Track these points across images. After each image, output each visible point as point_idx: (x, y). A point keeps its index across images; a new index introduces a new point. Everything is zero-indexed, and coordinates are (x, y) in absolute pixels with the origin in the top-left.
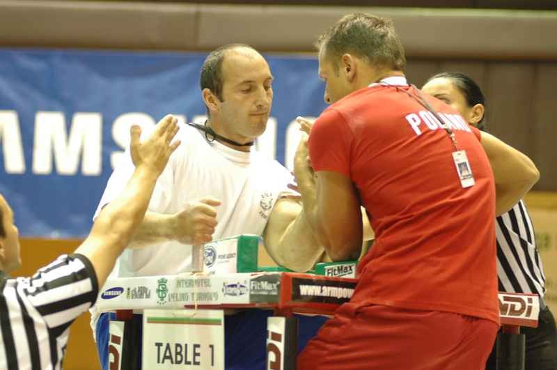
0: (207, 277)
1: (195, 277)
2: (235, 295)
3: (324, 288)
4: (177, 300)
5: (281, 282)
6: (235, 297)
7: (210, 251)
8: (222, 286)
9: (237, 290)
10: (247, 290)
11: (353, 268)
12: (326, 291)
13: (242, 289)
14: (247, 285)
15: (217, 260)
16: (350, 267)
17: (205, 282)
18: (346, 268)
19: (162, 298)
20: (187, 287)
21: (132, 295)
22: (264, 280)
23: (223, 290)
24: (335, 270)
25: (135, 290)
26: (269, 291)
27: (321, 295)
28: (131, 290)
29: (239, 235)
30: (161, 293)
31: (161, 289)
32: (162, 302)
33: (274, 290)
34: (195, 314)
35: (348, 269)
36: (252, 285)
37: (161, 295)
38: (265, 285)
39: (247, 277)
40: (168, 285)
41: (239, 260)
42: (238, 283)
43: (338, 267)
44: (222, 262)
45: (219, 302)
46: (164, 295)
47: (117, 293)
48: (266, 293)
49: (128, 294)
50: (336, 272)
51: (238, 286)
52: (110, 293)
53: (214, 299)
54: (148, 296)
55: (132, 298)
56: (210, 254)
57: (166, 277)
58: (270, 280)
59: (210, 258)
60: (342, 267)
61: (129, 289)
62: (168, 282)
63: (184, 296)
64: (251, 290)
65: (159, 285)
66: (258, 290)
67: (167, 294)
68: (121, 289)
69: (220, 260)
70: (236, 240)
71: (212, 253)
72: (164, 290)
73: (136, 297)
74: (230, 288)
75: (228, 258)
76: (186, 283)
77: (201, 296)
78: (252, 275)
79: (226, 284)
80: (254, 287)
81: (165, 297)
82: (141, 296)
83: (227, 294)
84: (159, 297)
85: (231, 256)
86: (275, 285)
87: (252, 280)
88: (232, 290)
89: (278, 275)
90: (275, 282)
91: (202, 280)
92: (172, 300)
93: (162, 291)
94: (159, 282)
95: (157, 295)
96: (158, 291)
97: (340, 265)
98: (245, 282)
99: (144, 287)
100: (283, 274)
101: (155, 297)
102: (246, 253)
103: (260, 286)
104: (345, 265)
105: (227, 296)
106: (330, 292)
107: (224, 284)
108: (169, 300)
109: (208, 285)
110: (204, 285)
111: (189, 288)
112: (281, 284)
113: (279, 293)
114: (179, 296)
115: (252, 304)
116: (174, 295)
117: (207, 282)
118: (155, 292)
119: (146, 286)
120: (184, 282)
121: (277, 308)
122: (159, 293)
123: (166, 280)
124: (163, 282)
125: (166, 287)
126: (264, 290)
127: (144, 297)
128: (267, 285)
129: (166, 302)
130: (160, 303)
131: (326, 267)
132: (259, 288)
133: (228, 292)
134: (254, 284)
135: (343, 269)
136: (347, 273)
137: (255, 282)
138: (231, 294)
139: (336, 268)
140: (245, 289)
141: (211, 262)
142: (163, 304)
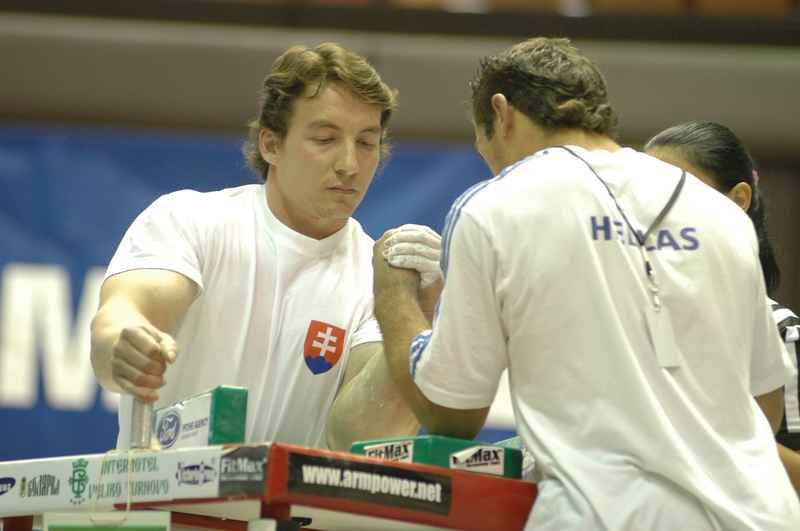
0: (154, 455)
1: (132, 454)
2: (195, 482)
3: (347, 473)
4: (102, 496)
5: (270, 459)
6: (195, 486)
7: (171, 420)
8: (176, 469)
9: (198, 475)
10: (216, 474)
11: (410, 449)
12: (350, 478)
13: (207, 472)
14: (216, 467)
15: (182, 433)
16: (405, 446)
17: (149, 464)
18: (399, 448)
19: (78, 493)
20: (120, 472)
21: (30, 489)
22: (243, 456)
23: (177, 476)
25: (34, 481)
26: (250, 474)
27: (341, 485)
28: (28, 481)
29: (215, 387)
30: (76, 484)
31: (77, 477)
32: (77, 500)
33: (258, 472)
34: (125, 519)
35: (402, 450)
36: (224, 466)
37: (76, 489)
38: (244, 465)
39: (219, 450)
40: (89, 470)
41: (212, 428)
42: (202, 463)
44: (187, 436)
45: (170, 497)
46: (81, 488)
47: (5, 487)
48: (244, 478)
49: (23, 488)
51: (202, 468)
53: (162, 491)
54: (55, 491)
55: (29, 495)
56: (171, 425)
57: (87, 457)
58: (253, 454)
59: (171, 432)
60: (392, 446)
61: (24, 480)
62: (89, 466)
63: (115, 489)
64: (221, 474)
65: (74, 473)
66: (232, 474)
67: (87, 486)
68: (11, 481)
69: (186, 433)
70: (210, 395)
71: (175, 421)
72: (83, 480)
73: (36, 493)
74: (188, 472)
75: (196, 427)
76: (118, 466)
77: (139, 487)
78: (225, 448)
79: (182, 466)
80: (226, 469)
81: (82, 492)
82: (43, 492)
83: (183, 482)
84: (74, 491)
85: (200, 424)
86: (260, 464)
87: (224, 457)
88: (191, 475)
89: (264, 448)
90: (260, 459)
91: (144, 459)
92: (94, 495)
93: (79, 481)
94: (75, 466)
95: (69, 488)
96: (72, 481)
97: (388, 445)
98: (213, 460)
99: (49, 476)
100: (274, 445)
101: (66, 490)
102: (224, 417)
103: (236, 467)
104: (396, 444)
105: (183, 484)
106: (358, 480)
107: (179, 465)
108: (90, 497)
109: (155, 468)
110: (147, 469)
111: (123, 475)
112: (269, 463)
113: (265, 478)
114: (105, 489)
115: (222, 498)
116: (98, 488)
117: (151, 463)
118: (68, 483)
119: (52, 474)
120: (116, 464)
121: (263, 503)
122: (73, 483)
123: (87, 463)
124: (81, 465)
125: (84, 471)
126: (243, 473)
127: (49, 492)
128: (248, 464)
129: (84, 500)
130: (75, 503)
131: (366, 448)
132: (234, 470)
133: (185, 479)
134: (227, 463)
135: (395, 450)
136: (399, 457)
137: (229, 460)
138: (189, 482)
139: (384, 450)
140: (213, 472)
141: (171, 438)
142: (80, 503)
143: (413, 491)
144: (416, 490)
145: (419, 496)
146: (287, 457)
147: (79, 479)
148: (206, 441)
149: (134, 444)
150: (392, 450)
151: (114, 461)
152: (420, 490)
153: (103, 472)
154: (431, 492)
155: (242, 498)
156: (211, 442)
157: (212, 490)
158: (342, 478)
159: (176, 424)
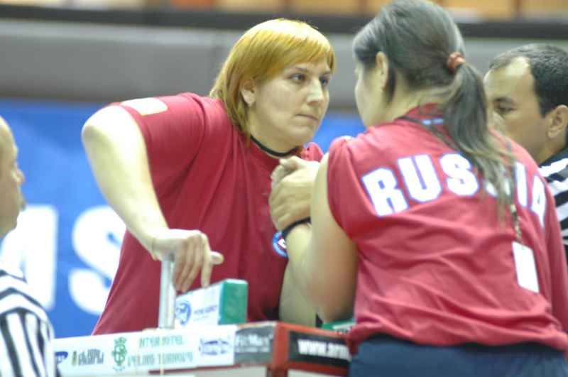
2: (214, 353)
3: (331, 346)
4: (139, 364)
5: (275, 335)
6: (214, 357)
7: (183, 307)
8: (198, 344)
9: (217, 348)
10: (231, 347)
12: (332, 350)
13: (225, 347)
14: (231, 342)
15: (193, 316)
17: (177, 340)
19: (119, 363)
20: (153, 346)
21: (80, 360)
22: (253, 333)
23: (200, 349)
24: (347, 331)
25: (83, 354)
26: (259, 347)
27: (327, 355)
28: (78, 354)
30: (117, 356)
31: (118, 350)
32: (118, 368)
33: (265, 346)
36: (238, 341)
37: (117, 359)
38: (254, 340)
39: (233, 328)
40: (127, 345)
41: (222, 312)
42: (220, 339)
44: (199, 319)
45: (194, 364)
47: (59, 358)
48: (253, 350)
49: (74, 359)
51: (220, 342)
53: (187, 360)
54: (101, 361)
55: (80, 364)
57: (124, 335)
59: (183, 316)
61: (75, 353)
63: (149, 359)
64: (236, 347)
65: (115, 347)
66: (245, 347)
67: (126, 357)
68: (65, 354)
69: (196, 316)
72: (123, 352)
73: (85, 362)
74: (209, 346)
75: (207, 312)
76: (151, 341)
77: (170, 358)
79: (204, 342)
80: (240, 344)
81: (123, 361)
82: (91, 361)
83: (204, 353)
84: (116, 361)
85: (211, 309)
87: (238, 333)
88: (211, 348)
89: (270, 327)
90: (267, 335)
91: (173, 337)
92: (132, 364)
94: (116, 342)
95: (113, 358)
96: (115, 353)
98: (229, 337)
99: (95, 350)
100: (277, 325)
101: (109, 361)
102: (230, 304)
103: (248, 342)
105: (204, 355)
106: (339, 353)
107: (201, 341)
108: (129, 364)
109: (181, 343)
110: (174, 343)
111: (156, 348)
112: (274, 338)
113: (272, 350)
115: (237, 365)
116: (135, 359)
117: (179, 340)
118: (111, 355)
119: (97, 348)
120: (149, 341)
121: (269, 369)
122: (115, 356)
123: (125, 340)
124: (121, 341)
125: (124, 346)
126: (253, 346)
127: (96, 361)
128: (257, 340)
129: (124, 368)
131: (335, 327)
132: (246, 345)
133: (205, 350)
134: (240, 339)
137: (242, 337)
138: (209, 354)
140: (228, 346)
141: (184, 320)
142: (121, 370)
146: (287, 338)
147: (120, 353)
148: (217, 322)
149: (163, 325)
151: (148, 338)
153: (139, 346)
155: (253, 365)
156: (220, 323)
157: (228, 359)
158: (327, 350)
159: (187, 310)
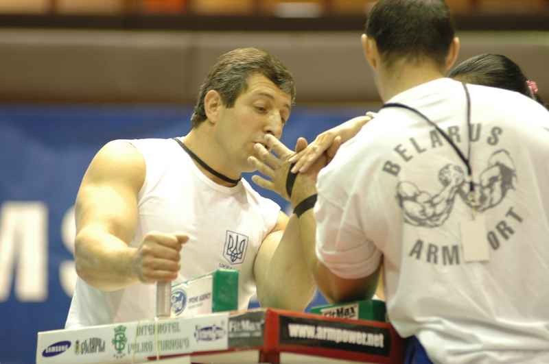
0: (175, 321)
1: (157, 321)
2: (209, 339)
3: (319, 329)
4: (138, 351)
5: (267, 320)
6: (210, 342)
7: (178, 295)
8: (194, 330)
9: (212, 334)
10: (225, 332)
11: (356, 310)
12: (321, 332)
13: (219, 332)
14: (225, 327)
15: (188, 304)
16: (352, 309)
17: (173, 327)
18: (348, 310)
19: (120, 350)
20: (151, 334)
21: (82, 349)
22: (246, 319)
23: (195, 335)
24: (334, 314)
25: (85, 343)
26: (251, 332)
27: (316, 337)
28: (80, 343)
29: (215, 271)
30: (118, 344)
31: (118, 338)
32: (119, 355)
33: (257, 331)
35: (350, 311)
36: (231, 327)
37: (118, 347)
38: (247, 325)
39: (225, 315)
40: (127, 333)
41: (215, 300)
42: (214, 325)
43: (338, 310)
44: (193, 307)
45: (191, 349)
46: (122, 346)
47: (63, 348)
48: (247, 335)
49: (77, 348)
50: (335, 316)
51: (214, 328)
52: (54, 349)
53: (184, 346)
54: (102, 349)
55: (82, 353)
56: (178, 299)
57: (124, 324)
59: (179, 304)
60: (342, 309)
61: (77, 342)
62: (126, 330)
63: (148, 346)
64: (229, 333)
65: (116, 335)
66: (237, 332)
67: (126, 346)
68: (68, 344)
69: (192, 304)
70: (211, 276)
71: (182, 297)
72: (123, 340)
73: (87, 351)
74: (204, 332)
75: (201, 300)
76: (149, 330)
77: (167, 344)
78: (231, 314)
79: (199, 328)
80: (233, 329)
81: (123, 349)
82: (93, 350)
83: (200, 339)
85: (205, 297)
86: (258, 325)
87: (231, 319)
88: (206, 334)
90: (259, 320)
91: (170, 324)
92: (132, 351)
93: (120, 341)
94: (116, 330)
95: (113, 346)
96: (115, 341)
97: (339, 308)
98: (223, 323)
99: (97, 339)
100: (268, 311)
101: (110, 349)
102: (223, 292)
103: (241, 327)
104: (346, 307)
105: (200, 341)
106: (327, 334)
107: (196, 327)
108: (129, 352)
109: (178, 330)
110: (171, 330)
111: (153, 336)
112: (266, 323)
113: (263, 334)
114: (141, 346)
115: (231, 350)
116: (135, 346)
117: (175, 327)
118: (111, 344)
119: (99, 337)
120: (147, 328)
121: (261, 353)
122: (116, 344)
123: (125, 328)
124: (121, 330)
125: (124, 336)
126: (246, 331)
127: (97, 350)
128: (249, 325)
129: (124, 355)
130: (117, 357)
131: (323, 311)
132: (239, 330)
133: (201, 337)
134: (233, 325)
135: (344, 311)
136: (348, 316)
137: (235, 322)
138: (204, 339)
139: (336, 311)
140: (222, 332)
141: (180, 308)
142: (121, 357)
143: (364, 340)
144: (366, 339)
145: (370, 343)
146: (278, 319)
148: (211, 310)
149: (160, 314)
150: (342, 312)
151: (146, 326)
152: (369, 339)
153: (138, 334)
154: (376, 340)
155: (246, 349)
156: (214, 310)
157: (223, 344)
158: (316, 332)
159: (182, 298)
